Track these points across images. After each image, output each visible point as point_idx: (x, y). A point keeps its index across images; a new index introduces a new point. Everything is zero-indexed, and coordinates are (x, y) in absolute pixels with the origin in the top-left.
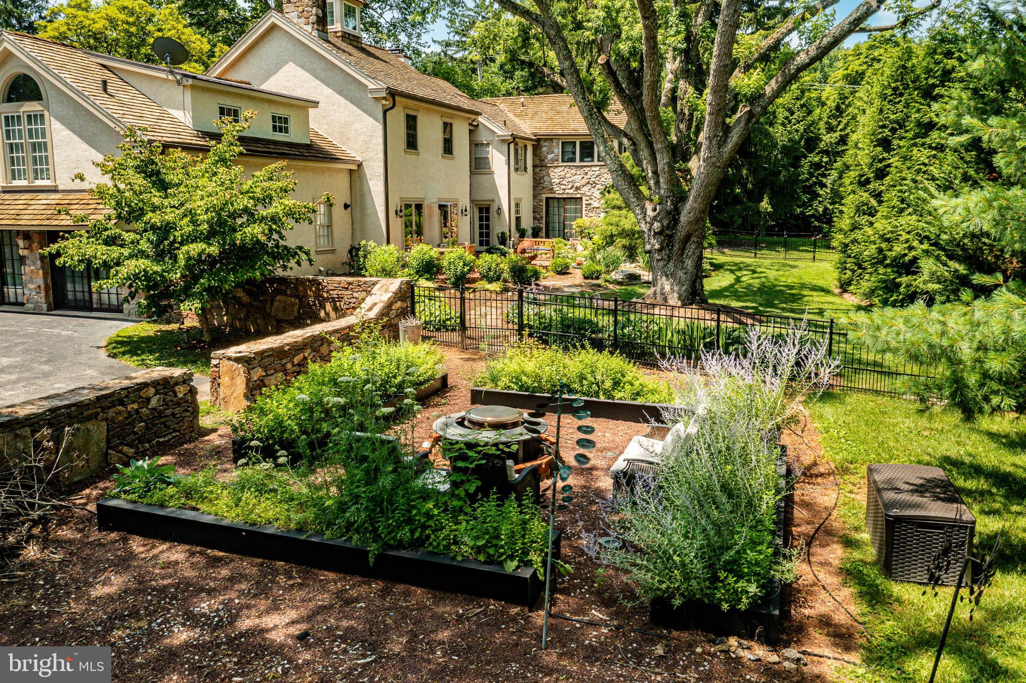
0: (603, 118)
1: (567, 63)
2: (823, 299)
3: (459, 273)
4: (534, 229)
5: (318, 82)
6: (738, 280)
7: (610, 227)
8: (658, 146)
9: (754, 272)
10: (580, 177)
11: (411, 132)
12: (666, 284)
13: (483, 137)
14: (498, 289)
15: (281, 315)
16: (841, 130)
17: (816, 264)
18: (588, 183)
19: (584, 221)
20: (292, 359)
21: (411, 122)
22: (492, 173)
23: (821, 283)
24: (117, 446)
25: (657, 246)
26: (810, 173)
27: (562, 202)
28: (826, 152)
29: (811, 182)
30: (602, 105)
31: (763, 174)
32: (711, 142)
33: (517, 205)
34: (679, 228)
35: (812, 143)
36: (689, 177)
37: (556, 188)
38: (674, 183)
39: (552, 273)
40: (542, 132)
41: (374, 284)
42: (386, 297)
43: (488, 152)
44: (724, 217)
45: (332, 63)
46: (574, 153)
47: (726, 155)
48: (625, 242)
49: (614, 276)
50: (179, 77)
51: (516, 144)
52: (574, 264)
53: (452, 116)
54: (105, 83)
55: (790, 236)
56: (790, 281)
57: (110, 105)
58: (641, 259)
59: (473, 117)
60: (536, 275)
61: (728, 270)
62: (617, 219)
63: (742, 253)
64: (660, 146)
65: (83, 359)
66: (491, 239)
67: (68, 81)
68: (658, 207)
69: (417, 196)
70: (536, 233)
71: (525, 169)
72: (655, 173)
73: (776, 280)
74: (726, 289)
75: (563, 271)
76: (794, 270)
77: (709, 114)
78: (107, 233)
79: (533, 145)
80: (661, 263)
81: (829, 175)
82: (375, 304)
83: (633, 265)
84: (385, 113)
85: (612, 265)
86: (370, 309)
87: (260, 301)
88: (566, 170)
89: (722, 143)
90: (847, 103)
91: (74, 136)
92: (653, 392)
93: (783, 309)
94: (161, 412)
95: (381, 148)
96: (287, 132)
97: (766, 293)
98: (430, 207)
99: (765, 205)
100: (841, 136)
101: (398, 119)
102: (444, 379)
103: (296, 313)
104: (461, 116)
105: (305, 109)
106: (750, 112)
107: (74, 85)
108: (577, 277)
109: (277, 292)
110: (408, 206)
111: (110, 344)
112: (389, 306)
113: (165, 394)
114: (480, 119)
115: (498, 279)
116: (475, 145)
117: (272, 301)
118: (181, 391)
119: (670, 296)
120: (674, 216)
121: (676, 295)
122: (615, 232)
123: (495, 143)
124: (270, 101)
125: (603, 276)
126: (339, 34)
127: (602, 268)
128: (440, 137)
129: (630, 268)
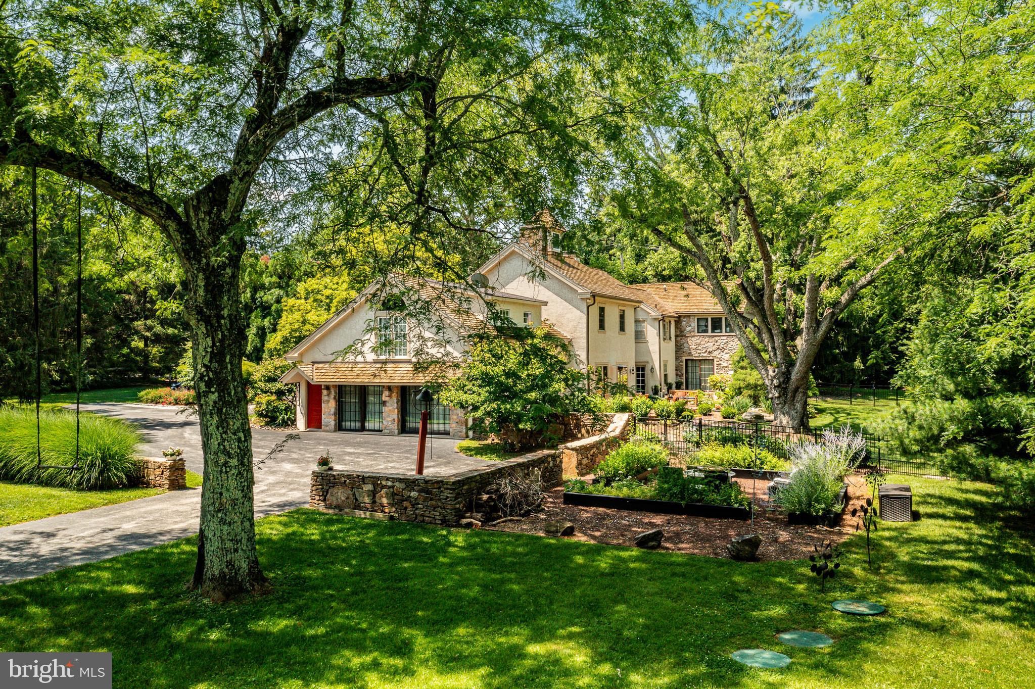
4: (677, 383)
7: (739, 382)
8: (774, 332)
10: (712, 344)
11: (602, 318)
12: (785, 420)
18: (719, 348)
19: (716, 377)
21: (602, 313)
22: (648, 342)
27: (698, 362)
31: (855, 339)
32: (808, 330)
33: (665, 365)
34: (791, 383)
36: (796, 350)
37: (693, 352)
38: (786, 355)
39: (700, 415)
40: (682, 311)
41: (612, 416)
42: (622, 423)
43: (645, 327)
44: (826, 373)
46: (707, 326)
47: (819, 339)
48: (751, 392)
49: (745, 416)
51: (664, 321)
53: (624, 305)
54: (444, 300)
55: (877, 388)
58: (763, 405)
59: (637, 304)
62: (743, 376)
63: (841, 401)
64: (776, 332)
66: (646, 390)
68: (776, 370)
69: (605, 361)
70: (679, 386)
71: (670, 338)
72: (774, 348)
74: (827, 425)
75: (707, 414)
77: (807, 312)
79: (676, 321)
80: (780, 406)
82: (617, 427)
83: (758, 409)
84: (588, 307)
85: (743, 408)
86: (614, 430)
88: (701, 338)
89: (816, 331)
91: (425, 331)
94: (553, 469)
95: (585, 330)
98: (612, 369)
99: (858, 364)
104: (630, 305)
105: (539, 307)
106: (832, 312)
108: (718, 417)
110: (600, 368)
113: (554, 461)
114: (642, 306)
116: (635, 322)
118: (558, 460)
119: (787, 427)
120: (787, 375)
121: (790, 426)
122: (742, 385)
123: (649, 320)
124: (523, 305)
125: (737, 416)
126: (551, 253)
127: (736, 411)
128: (617, 320)
129: (755, 411)
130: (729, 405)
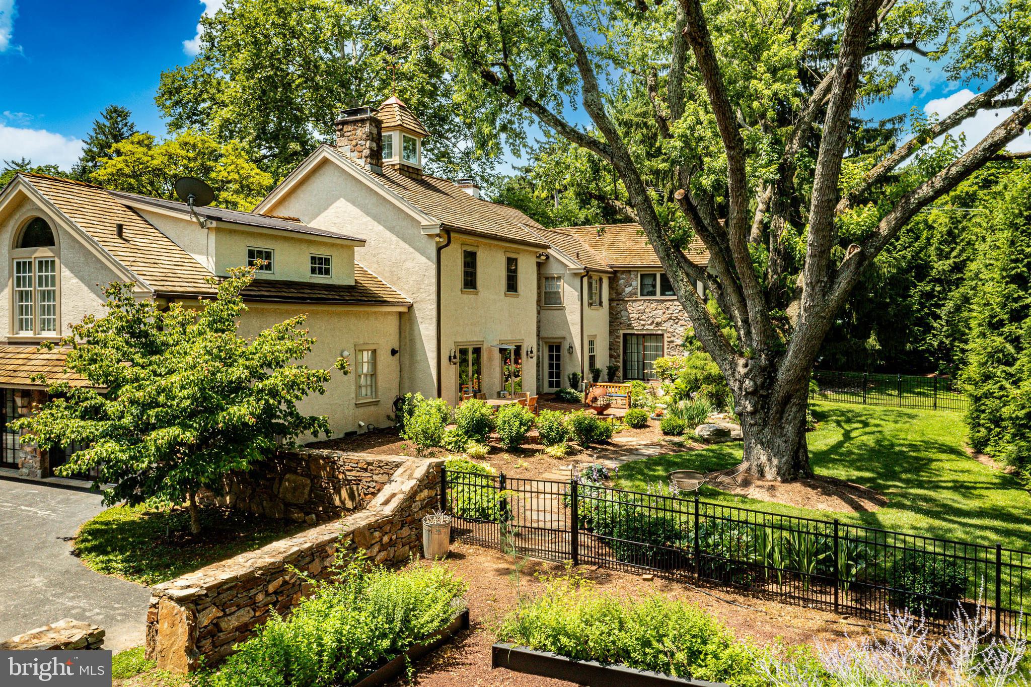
0: (683, 257)
1: (640, 198)
3: (514, 434)
4: (610, 368)
5: (369, 218)
6: (847, 436)
7: (695, 371)
8: (748, 292)
9: (866, 424)
10: (661, 312)
11: (470, 270)
12: (761, 455)
13: (554, 271)
14: (559, 454)
15: (289, 497)
16: (955, 257)
17: (938, 412)
19: (666, 360)
20: (266, 586)
21: (470, 261)
22: (563, 309)
23: (948, 440)
25: (750, 409)
26: (920, 303)
27: (641, 338)
28: (938, 281)
29: (923, 313)
30: (681, 243)
31: (868, 306)
32: (813, 289)
33: (591, 343)
34: (777, 388)
35: (921, 270)
36: (787, 327)
37: (634, 324)
39: (628, 427)
40: (619, 263)
41: (398, 466)
42: (408, 486)
43: (559, 287)
45: (384, 198)
46: (654, 286)
47: (832, 304)
48: (711, 388)
49: (698, 431)
50: (203, 220)
51: (590, 277)
52: (653, 415)
53: (517, 251)
54: (120, 227)
56: (914, 437)
57: (120, 252)
59: (541, 251)
60: (607, 433)
61: (834, 421)
62: (702, 362)
63: (848, 397)
64: (750, 292)
66: (561, 380)
68: (749, 362)
69: (475, 339)
70: (612, 376)
71: (601, 303)
72: (746, 321)
73: (894, 436)
75: (640, 424)
76: (913, 422)
77: (811, 256)
78: (85, 404)
79: (609, 278)
80: (755, 429)
81: (943, 305)
82: (394, 495)
83: (722, 415)
84: (439, 250)
86: (386, 503)
87: (267, 479)
88: (646, 304)
89: (826, 290)
90: (960, 227)
91: (83, 285)
95: (434, 288)
97: (883, 456)
98: (490, 351)
99: (872, 341)
100: (954, 262)
101: (454, 258)
102: (465, 616)
103: (306, 496)
104: (527, 251)
105: (350, 248)
106: (861, 253)
107: (84, 230)
109: (288, 470)
110: (463, 352)
111: (82, 534)
112: (411, 497)
114: (551, 251)
115: (561, 440)
116: (544, 278)
117: (281, 480)
120: (769, 373)
122: (700, 376)
123: (566, 277)
124: (318, 243)
125: (686, 430)
126: (397, 167)
127: (684, 421)
128: (503, 273)
129: (719, 420)
130: (675, 412)
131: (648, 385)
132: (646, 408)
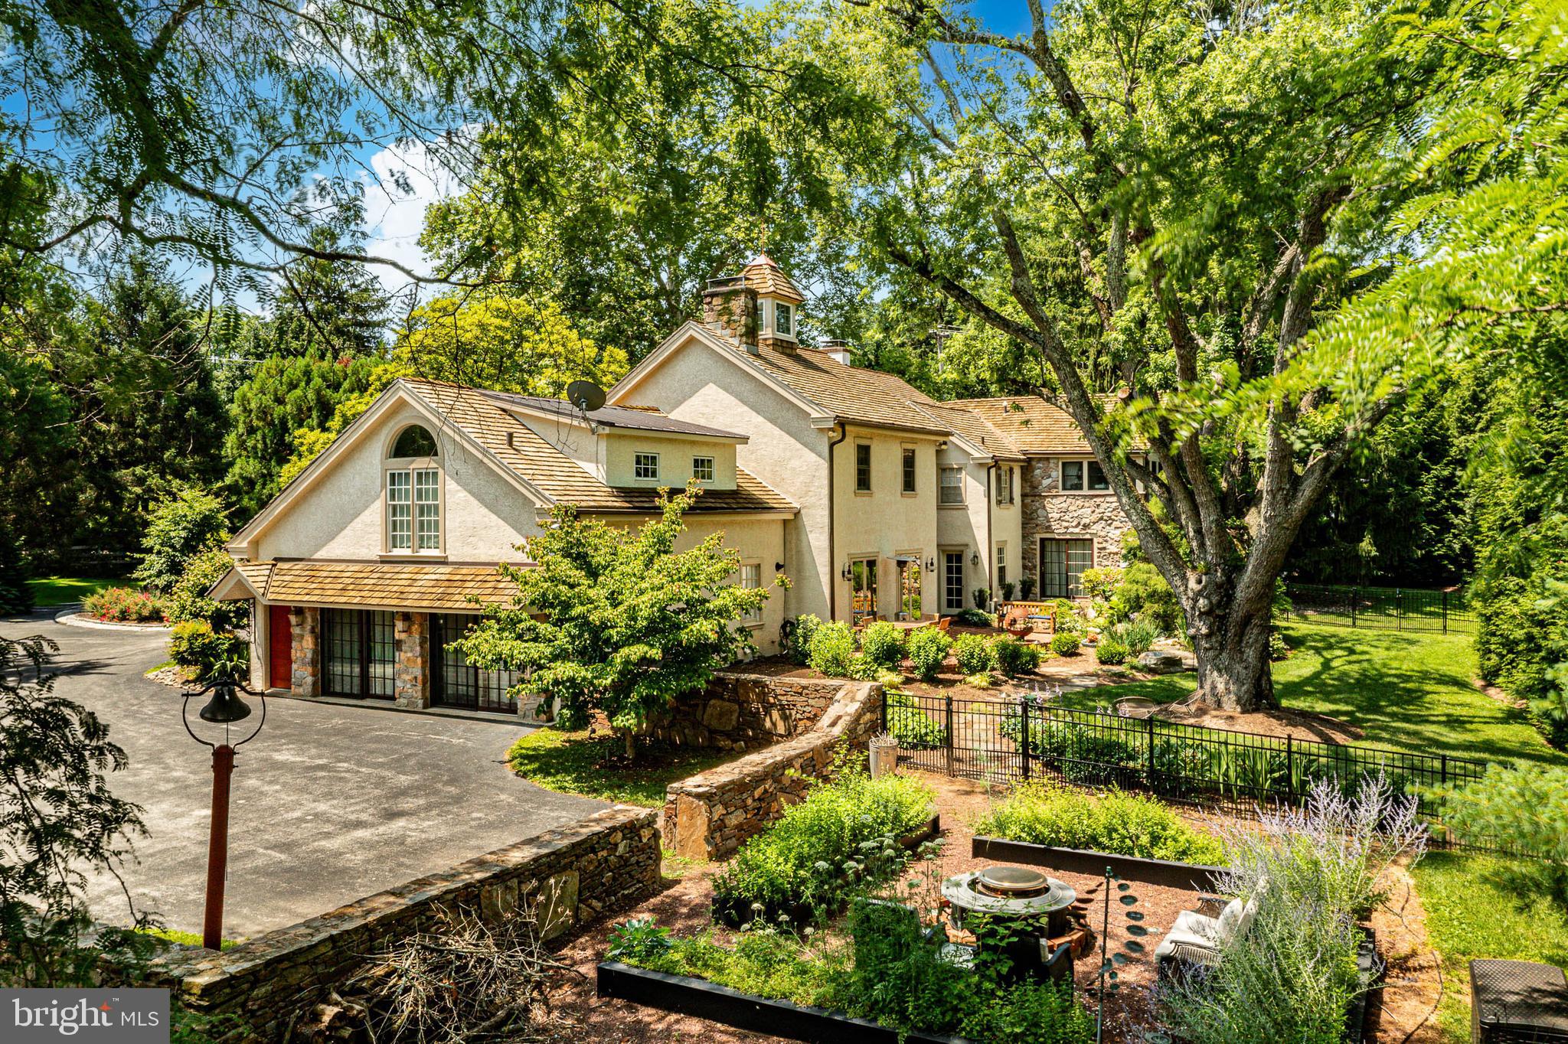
2: (1455, 699)
3: (931, 661)
4: (1023, 583)
5: (746, 408)
6: (1326, 665)
7: (1135, 587)
8: (1201, 499)
9: (1352, 651)
10: (1089, 511)
11: (863, 467)
12: (1219, 682)
13: (954, 459)
14: (984, 684)
15: (715, 724)
16: (1482, 430)
17: (1449, 637)
18: (1101, 519)
19: (1096, 572)
20: (753, 792)
21: (864, 455)
22: (965, 508)
23: (1454, 671)
24: (587, 899)
25: (1204, 631)
26: (1435, 493)
27: (1063, 545)
29: (1439, 506)
31: (1362, 500)
32: (1274, 497)
33: (1000, 551)
34: (1235, 607)
35: (1437, 448)
36: (1246, 537)
37: (1055, 526)
38: (1225, 547)
39: (1055, 655)
40: (1034, 450)
41: (837, 689)
42: (853, 708)
43: (959, 480)
46: (1080, 477)
47: (1296, 514)
48: (1158, 607)
49: (1143, 660)
50: (594, 425)
51: (999, 468)
52: (1085, 641)
53: (914, 441)
54: (511, 436)
55: (1401, 589)
56: (1406, 667)
57: (519, 464)
58: (1182, 635)
59: (942, 439)
60: (1034, 658)
61: (1312, 648)
62: (1145, 576)
63: (1333, 618)
64: (1204, 499)
65: (489, 778)
66: (963, 598)
67: (472, 436)
68: (1204, 578)
69: (870, 550)
70: (1026, 594)
71: (1011, 500)
72: (1198, 531)
73: (1385, 665)
74: (1308, 681)
75: (1070, 652)
76: (1412, 649)
79: (1022, 468)
80: (1211, 654)
81: (1467, 495)
82: (839, 717)
83: (1170, 641)
84: (832, 446)
85: (1140, 644)
86: (833, 724)
87: (690, 706)
88: (1069, 500)
89: (1290, 498)
90: (1488, 390)
91: (472, 499)
92: (1204, 850)
93: (1393, 715)
94: (627, 860)
95: (826, 491)
96: (710, 477)
97: (1368, 687)
98: (886, 565)
99: (1367, 546)
101: (847, 454)
102: (936, 821)
103: (734, 722)
104: (926, 440)
105: (733, 447)
106: (1327, 459)
107: (479, 441)
108: (1089, 661)
109: (712, 695)
110: (858, 564)
111: (514, 758)
112: (857, 720)
113: (631, 839)
114: (954, 441)
115: (983, 668)
116: (944, 472)
117: (705, 706)
118: (646, 834)
119: (1225, 699)
120: (1227, 590)
121: (1233, 697)
122: (1142, 593)
123: (969, 468)
124: (693, 443)
125: (1128, 659)
126: (770, 342)
127: (1125, 648)
128: (899, 469)
129: (1165, 646)
130: (1113, 636)
131: (1076, 603)
132: (1075, 634)
